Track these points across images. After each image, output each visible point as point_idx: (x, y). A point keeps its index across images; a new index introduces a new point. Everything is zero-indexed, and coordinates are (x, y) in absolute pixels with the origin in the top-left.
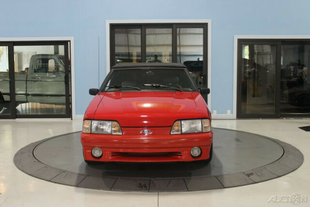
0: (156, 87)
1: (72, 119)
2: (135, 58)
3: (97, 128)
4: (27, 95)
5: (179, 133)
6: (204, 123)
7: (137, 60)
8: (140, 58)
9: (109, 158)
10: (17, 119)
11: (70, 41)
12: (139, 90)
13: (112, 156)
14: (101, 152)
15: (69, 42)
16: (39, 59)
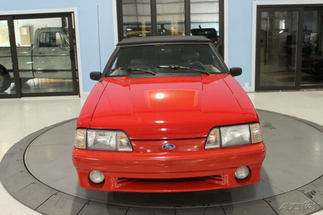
0: (175, 69)
1: (80, 97)
2: (144, 27)
3: (96, 142)
4: (34, 71)
5: (218, 146)
6: (253, 127)
7: (146, 28)
8: (150, 26)
9: (115, 186)
10: (22, 98)
11: (73, 12)
12: (154, 75)
13: (119, 183)
14: (103, 176)
15: (72, 14)
16: (46, 33)
